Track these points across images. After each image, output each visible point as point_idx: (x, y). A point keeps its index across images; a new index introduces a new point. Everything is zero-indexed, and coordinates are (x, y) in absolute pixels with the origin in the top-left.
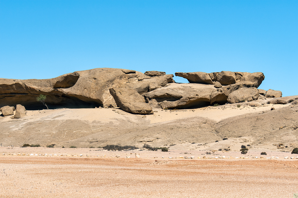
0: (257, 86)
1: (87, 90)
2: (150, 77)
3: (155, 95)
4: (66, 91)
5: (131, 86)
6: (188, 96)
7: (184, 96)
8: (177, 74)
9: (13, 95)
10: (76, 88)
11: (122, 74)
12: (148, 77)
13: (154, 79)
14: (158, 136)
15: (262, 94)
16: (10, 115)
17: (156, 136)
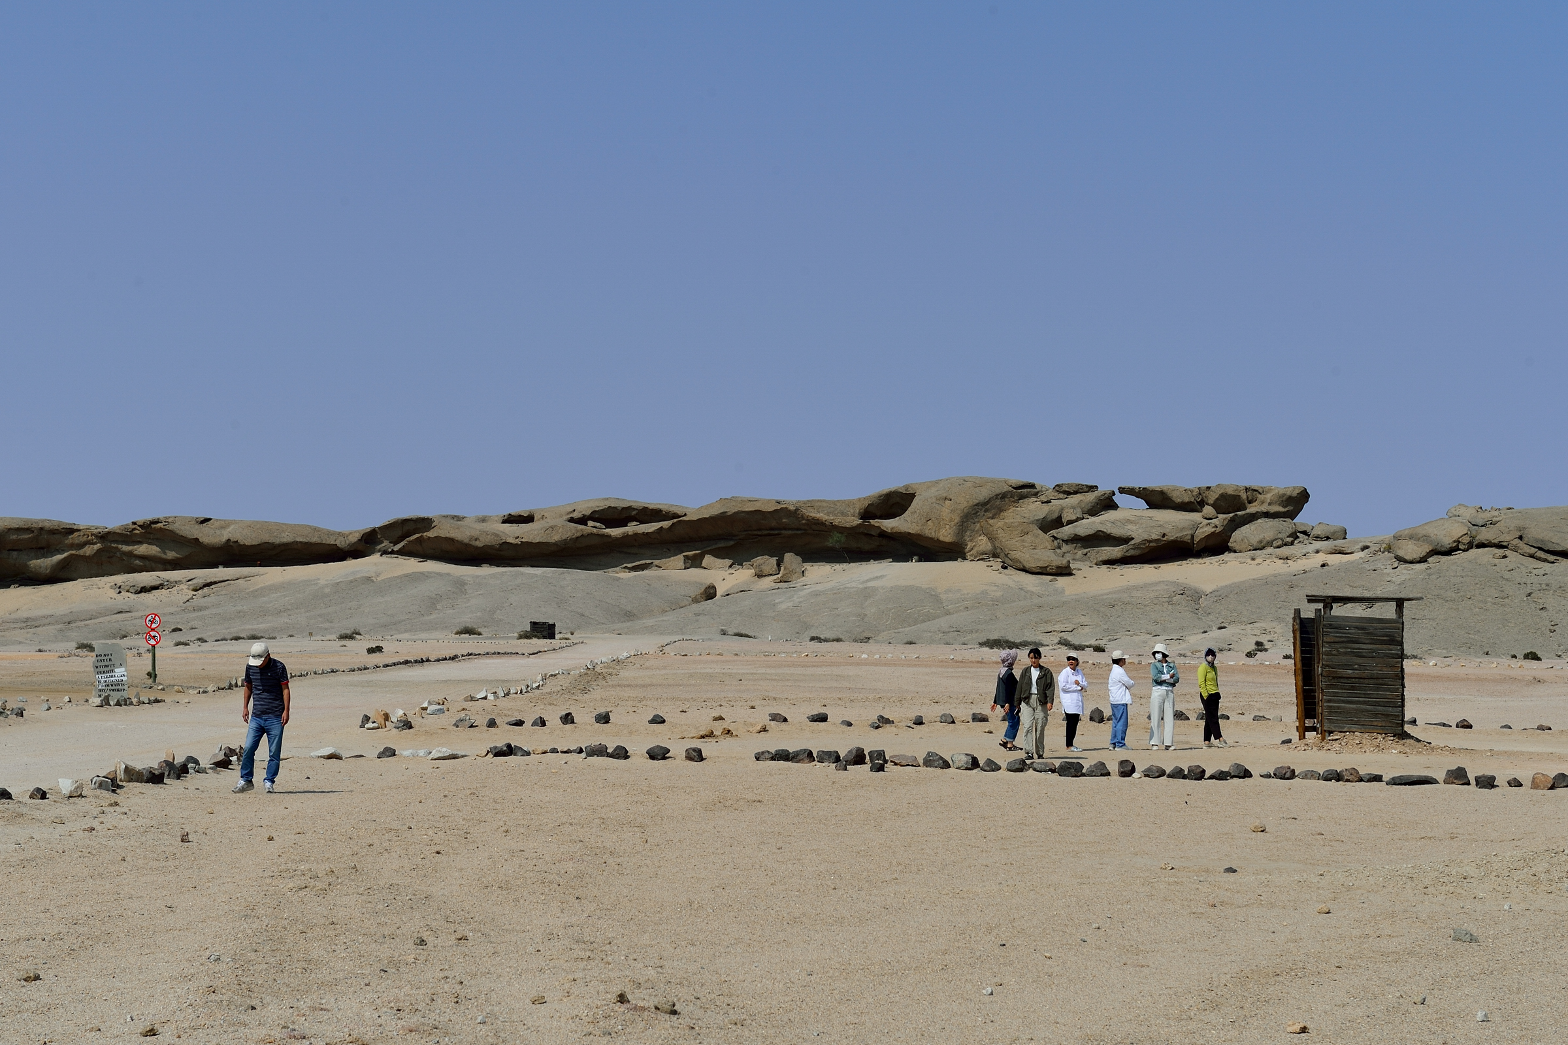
0: (1292, 515)
1: (933, 522)
2: (1066, 496)
3: (1076, 535)
4: (888, 525)
5: (1025, 515)
6: (1146, 536)
7: (1137, 537)
8: (1122, 490)
9: (776, 532)
10: (909, 519)
11: (1005, 490)
12: (1061, 496)
13: (1074, 500)
14: (1083, 620)
15: (1305, 533)
16: (771, 575)
17: (1080, 620)
